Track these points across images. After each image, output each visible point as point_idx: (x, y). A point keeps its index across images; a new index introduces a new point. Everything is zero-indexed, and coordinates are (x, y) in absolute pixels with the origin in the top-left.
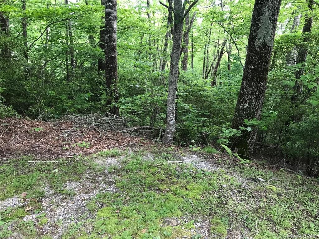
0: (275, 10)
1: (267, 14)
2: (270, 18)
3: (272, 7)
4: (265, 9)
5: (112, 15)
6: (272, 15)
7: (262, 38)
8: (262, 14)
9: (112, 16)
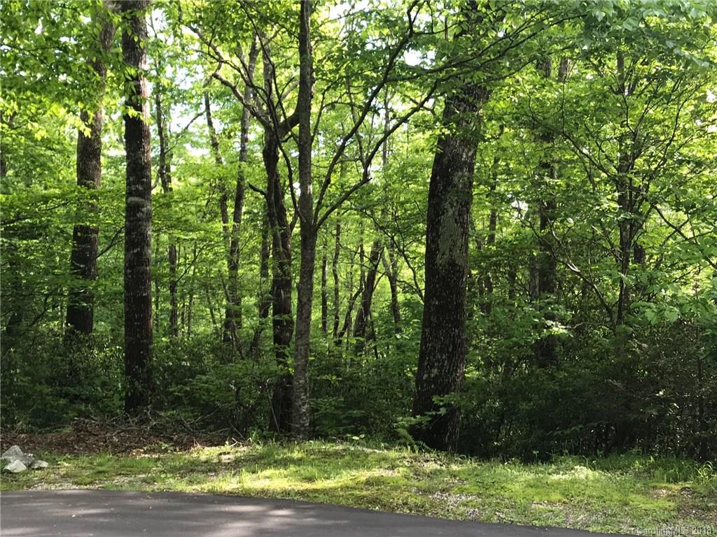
0: (462, 206)
1: (451, 212)
2: (456, 220)
3: (458, 202)
4: (447, 205)
5: (143, 210)
6: (459, 215)
7: (447, 252)
8: (443, 213)
9: (143, 212)
